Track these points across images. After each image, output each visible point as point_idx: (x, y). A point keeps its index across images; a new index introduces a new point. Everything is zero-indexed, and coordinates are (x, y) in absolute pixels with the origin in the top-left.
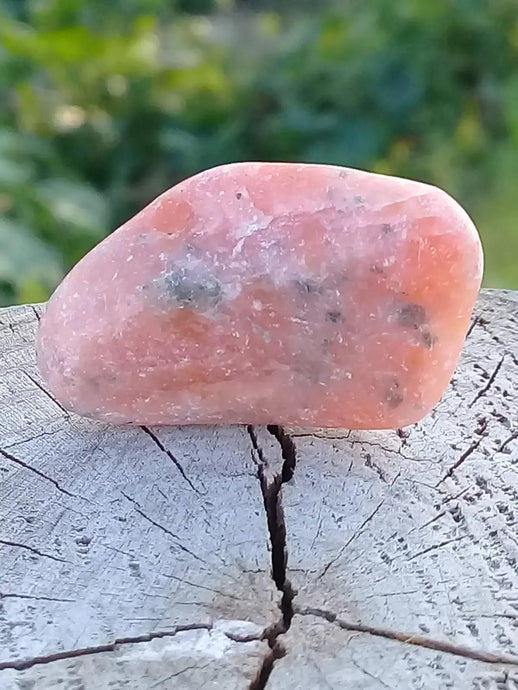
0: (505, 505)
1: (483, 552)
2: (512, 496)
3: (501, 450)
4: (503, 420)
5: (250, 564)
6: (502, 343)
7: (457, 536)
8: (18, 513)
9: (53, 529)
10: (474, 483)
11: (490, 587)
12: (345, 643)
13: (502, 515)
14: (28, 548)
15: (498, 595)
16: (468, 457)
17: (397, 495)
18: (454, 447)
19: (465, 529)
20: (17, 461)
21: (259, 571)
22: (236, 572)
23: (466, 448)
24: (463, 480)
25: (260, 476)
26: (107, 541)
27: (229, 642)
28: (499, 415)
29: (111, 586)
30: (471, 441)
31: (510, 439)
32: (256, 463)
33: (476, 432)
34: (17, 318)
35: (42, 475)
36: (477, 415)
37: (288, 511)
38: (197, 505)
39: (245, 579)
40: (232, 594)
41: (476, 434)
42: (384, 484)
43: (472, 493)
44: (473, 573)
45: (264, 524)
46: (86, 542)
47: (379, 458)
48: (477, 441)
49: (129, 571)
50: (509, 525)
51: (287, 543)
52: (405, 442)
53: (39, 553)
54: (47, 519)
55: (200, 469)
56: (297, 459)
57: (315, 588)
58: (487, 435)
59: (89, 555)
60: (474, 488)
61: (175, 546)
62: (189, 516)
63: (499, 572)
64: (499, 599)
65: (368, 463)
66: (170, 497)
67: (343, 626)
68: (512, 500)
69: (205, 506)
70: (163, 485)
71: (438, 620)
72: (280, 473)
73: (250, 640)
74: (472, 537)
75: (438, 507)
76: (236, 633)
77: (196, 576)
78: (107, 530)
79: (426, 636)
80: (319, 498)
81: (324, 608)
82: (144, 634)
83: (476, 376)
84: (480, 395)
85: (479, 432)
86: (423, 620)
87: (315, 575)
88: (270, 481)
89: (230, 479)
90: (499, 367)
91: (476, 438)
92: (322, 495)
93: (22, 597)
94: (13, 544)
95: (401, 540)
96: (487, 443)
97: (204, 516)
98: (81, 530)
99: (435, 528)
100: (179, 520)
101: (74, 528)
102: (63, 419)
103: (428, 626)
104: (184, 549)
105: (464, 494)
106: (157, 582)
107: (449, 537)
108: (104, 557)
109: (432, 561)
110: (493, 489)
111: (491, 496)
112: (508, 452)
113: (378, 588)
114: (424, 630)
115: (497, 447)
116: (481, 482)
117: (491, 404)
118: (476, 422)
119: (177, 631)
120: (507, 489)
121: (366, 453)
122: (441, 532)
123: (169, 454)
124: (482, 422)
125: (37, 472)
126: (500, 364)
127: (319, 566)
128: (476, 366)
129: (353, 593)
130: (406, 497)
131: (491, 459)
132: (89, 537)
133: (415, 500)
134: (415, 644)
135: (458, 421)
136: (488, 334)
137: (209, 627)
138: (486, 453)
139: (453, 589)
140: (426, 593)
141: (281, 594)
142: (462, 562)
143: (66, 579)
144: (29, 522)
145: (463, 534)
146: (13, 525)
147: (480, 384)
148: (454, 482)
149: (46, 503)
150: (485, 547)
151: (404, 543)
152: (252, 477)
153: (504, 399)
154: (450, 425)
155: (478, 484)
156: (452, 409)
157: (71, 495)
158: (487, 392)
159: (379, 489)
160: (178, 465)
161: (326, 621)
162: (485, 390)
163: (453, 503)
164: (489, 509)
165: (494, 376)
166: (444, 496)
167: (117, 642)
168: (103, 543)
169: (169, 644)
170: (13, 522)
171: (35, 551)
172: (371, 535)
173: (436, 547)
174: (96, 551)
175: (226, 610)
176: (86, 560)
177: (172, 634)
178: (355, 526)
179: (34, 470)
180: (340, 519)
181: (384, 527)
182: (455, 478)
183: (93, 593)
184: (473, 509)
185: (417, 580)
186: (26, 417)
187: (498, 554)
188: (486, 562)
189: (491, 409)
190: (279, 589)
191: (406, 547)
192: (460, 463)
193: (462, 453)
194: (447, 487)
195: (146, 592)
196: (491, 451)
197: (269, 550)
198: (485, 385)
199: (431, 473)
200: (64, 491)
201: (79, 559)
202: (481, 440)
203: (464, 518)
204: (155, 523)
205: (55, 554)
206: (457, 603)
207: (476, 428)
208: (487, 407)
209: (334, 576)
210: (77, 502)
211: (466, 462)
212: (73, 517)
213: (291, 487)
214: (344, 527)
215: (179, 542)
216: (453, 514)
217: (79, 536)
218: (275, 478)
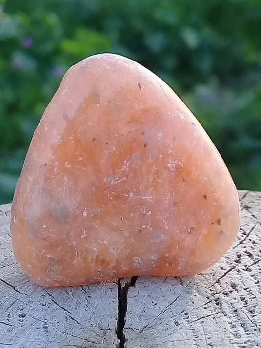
0: (244, 297)
1: (229, 320)
2: (249, 293)
3: (247, 270)
4: (250, 255)
5: (105, 326)
6: (256, 218)
7: (216, 312)
9: (8, 309)
10: (229, 286)
11: (229, 337)
13: (241, 301)
15: (232, 341)
16: (229, 273)
17: (188, 292)
18: (222, 269)
19: (221, 309)
21: (109, 329)
22: (97, 330)
23: (228, 269)
24: (224, 285)
25: (119, 283)
26: (34, 315)
28: (249, 253)
29: (32, 337)
30: (232, 265)
31: (252, 265)
33: (235, 261)
34: (10, 209)
35: (7, 283)
36: (236, 253)
37: (130, 300)
38: (84, 297)
39: (102, 333)
40: (93, 341)
41: (234, 262)
42: (182, 286)
43: (227, 291)
44: (221, 330)
45: (116, 307)
46: (23, 316)
48: (235, 265)
49: (43, 330)
50: (244, 307)
51: (126, 315)
54: (6, 305)
57: (137, 338)
58: (240, 262)
59: (23, 322)
60: (229, 289)
61: (68, 317)
62: (78, 303)
63: (235, 329)
64: (233, 343)
66: (70, 294)
68: (248, 294)
69: (87, 298)
72: (129, 281)
74: (224, 312)
75: (208, 298)
77: (76, 332)
78: (35, 310)
80: (146, 294)
83: (240, 234)
84: (240, 243)
85: (236, 261)
87: (138, 331)
88: (123, 286)
90: (252, 230)
91: (234, 264)
92: (149, 292)
95: (186, 314)
96: (240, 267)
97: (86, 302)
98: (22, 310)
99: (205, 308)
100: (73, 305)
104: (73, 319)
105: (223, 291)
106: (56, 335)
107: (212, 313)
108: (32, 323)
109: (201, 324)
110: (239, 289)
111: (238, 293)
112: (250, 271)
113: (169, 338)
115: (244, 268)
116: (233, 286)
117: (245, 247)
118: (235, 256)
120: (246, 289)
122: (208, 310)
124: (239, 256)
125: (6, 282)
126: (253, 228)
127: (141, 327)
128: (241, 229)
129: (156, 340)
130: (192, 293)
131: (241, 274)
132: (25, 313)
133: (197, 294)
135: (226, 256)
136: (250, 214)
138: (239, 271)
139: (209, 338)
140: (194, 340)
141: (119, 341)
142: (216, 325)
143: (10, 334)
145: (219, 311)
147: (241, 237)
148: (219, 286)
149: (7, 297)
150: (230, 317)
151: (187, 316)
152: (115, 283)
153: (252, 245)
155: (232, 286)
157: (20, 293)
158: (244, 242)
159: (179, 289)
162: (242, 241)
163: (217, 296)
164: (235, 299)
165: (249, 234)
166: (213, 292)
168: (32, 316)
172: (171, 312)
173: (204, 317)
174: (28, 320)
176: (22, 325)
178: (163, 307)
179: (4, 281)
180: (156, 304)
181: (178, 307)
182: (220, 284)
183: (22, 340)
184: (227, 298)
185: (191, 334)
186: (5, 256)
187: (236, 321)
188: (229, 325)
189: (244, 250)
190: (118, 338)
191: (188, 318)
192: (223, 276)
193: (226, 272)
194: (215, 288)
195: (49, 340)
196: (241, 270)
197: (116, 319)
198: (243, 238)
199: (208, 281)
200: (17, 291)
201: (19, 324)
202: (237, 265)
203: (221, 303)
204: (60, 307)
205: (6, 322)
206: (210, 345)
207: (235, 259)
208: (243, 249)
209: (148, 332)
210: (23, 296)
211: (226, 276)
212: (19, 304)
213: (133, 288)
214: (157, 308)
215: (71, 315)
216: (216, 301)
217: (21, 313)
218: (126, 285)
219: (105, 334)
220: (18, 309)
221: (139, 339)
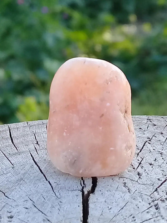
1: (166, 222)
7: (156, 216)
10: (165, 194)
16: (164, 183)
17: (134, 199)
18: (159, 179)
19: (159, 213)
23: (163, 180)
24: (161, 193)
25: (82, 191)
26: (19, 217)
30: (166, 177)
32: (81, 186)
37: (91, 205)
38: (56, 202)
42: (130, 194)
43: (164, 198)
45: (81, 210)
46: (11, 217)
47: (129, 184)
51: (89, 218)
52: (140, 177)
55: (60, 188)
56: (97, 184)
59: (12, 222)
60: (165, 196)
61: (45, 219)
62: (53, 207)
65: (125, 186)
66: (47, 200)
69: (59, 203)
72: (90, 189)
74: (162, 216)
75: (150, 204)
78: (20, 213)
80: (104, 200)
88: (86, 193)
89: (71, 192)
95: (133, 217)
97: (58, 207)
98: (11, 212)
99: (148, 212)
100: (48, 209)
101: (8, 212)
102: (12, 168)
104: (48, 220)
105: (161, 198)
107: (153, 216)
121: (124, 182)
122: (150, 214)
123: (49, 182)
130: (137, 199)
132: (13, 215)
133: (141, 201)
135: (161, 169)
145: (158, 215)
148: (157, 194)
150: (166, 220)
151: (135, 219)
152: (79, 191)
154: (158, 170)
156: (160, 164)
157: (9, 198)
159: (127, 196)
160: (52, 186)
163: (156, 202)
166: (153, 199)
168: (18, 217)
172: (122, 215)
173: (147, 220)
174: (14, 221)
178: (116, 212)
180: (111, 209)
181: (127, 212)
182: (158, 192)
184: (164, 204)
191: (135, 220)
192: (160, 186)
193: (162, 182)
194: (154, 196)
197: (81, 221)
199: (149, 190)
200: (7, 197)
203: (159, 208)
204: (39, 210)
210: (11, 201)
211: (162, 185)
212: (9, 207)
213: (93, 195)
214: (112, 212)
215: (47, 218)
216: (155, 206)
217: (9, 215)
218: (88, 192)
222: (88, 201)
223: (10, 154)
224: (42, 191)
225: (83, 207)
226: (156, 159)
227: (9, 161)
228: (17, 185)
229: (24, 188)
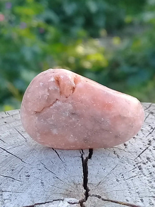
1: (147, 178)
5: (76, 182)
7: (140, 174)
8: (9, 168)
9: (19, 172)
10: (146, 159)
11: (148, 188)
12: (103, 204)
13: (154, 168)
14: (11, 178)
15: (150, 191)
16: (145, 151)
17: (122, 162)
18: (141, 149)
19: (142, 172)
20: (10, 153)
21: (79, 184)
22: (72, 184)
23: (144, 149)
24: (143, 158)
25: (82, 157)
26: (35, 176)
27: (68, 204)
29: (35, 188)
30: (146, 147)
32: (81, 153)
34: (14, 113)
35: (17, 157)
36: (148, 139)
37: (89, 167)
38: (62, 165)
39: (75, 186)
40: (70, 191)
42: (119, 159)
43: (145, 161)
44: (143, 184)
45: (82, 171)
46: (29, 176)
47: (118, 152)
49: (41, 184)
51: (88, 176)
52: (126, 147)
53: (14, 179)
54: (17, 170)
55: (64, 155)
56: (93, 152)
57: (96, 189)
58: (151, 145)
59: (29, 180)
60: (146, 160)
62: (60, 168)
63: (151, 184)
64: (151, 192)
65: (114, 153)
66: (55, 163)
67: (103, 200)
69: (65, 166)
70: (53, 160)
71: (132, 198)
72: (88, 156)
73: (75, 204)
74: (144, 174)
75: (134, 166)
76: (71, 202)
77: (60, 185)
78: (35, 173)
79: (128, 203)
80: (99, 164)
81: (97, 195)
82: (44, 202)
83: (149, 128)
84: (150, 133)
85: (149, 144)
86: (127, 198)
87: (96, 185)
88: (85, 158)
89: (73, 158)
92: (100, 162)
93: (8, 192)
94: (7, 177)
95: (122, 175)
96: (151, 147)
97: (64, 168)
98: (28, 173)
99: (133, 172)
100: (57, 170)
102: (25, 142)
103: (128, 200)
104: (57, 178)
105: (143, 162)
106: (49, 187)
107: (137, 174)
108: (34, 180)
109: (131, 181)
110: (151, 160)
111: (151, 163)
113: (114, 189)
114: (127, 201)
115: (154, 148)
116: (148, 159)
117: (153, 136)
118: (148, 141)
119: (53, 201)
121: (114, 150)
122: (135, 173)
123: (55, 151)
124: (150, 141)
127: (97, 182)
128: (149, 126)
129: (107, 190)
130: (125, 163)
131: (152, 152)
132: (30, 175)
133: (128, 164)
134: (124, 205)
135: (142, 141)
136: (154, 116)
137: (63, 200)
138: (150, 150)
139: (137, 189)
140: (129, 190)
141: (85, 190)
142: (140, 181)
143: (22, 187)
144: (12, 170)
145: (141, 173)
146: (8, 171)
147: (150, 130)
149: (18, 165)
151: (123, 176)
152: (80, 157)
154: (140, 142)
155: (147, 159)
156: (141, 138)
157: (25, 163)
158: (152, 133)
159: (117, 161)
160: (58, 154)
161: (98, 198)
163: (139, 164)
164: (150, 166)
165: (154, 128)
166: (136, 162)
167: (35, 204)
169: (50, 205)
170: (8, 170)
171: (13, 179)
172: (114, 174)
173: (133, 177)
174: (31, 179)
175: (68, 195)
177: (52, 202)
178: (109, 171)
179: (15, 156)
180: (105, 169)
181: (118, 171)
182: (140, 157)
183: (29, 190)
184: (145, 166)
185: (126, 187)
186: (14, 141)
187: (151, 179)
188: (148, 181)
189: (153, 138)
190: (85, 189)
191: (124, 177)
192: (142, 153)
193: (143, 150)
194: (138, 160)
195: (45, 190)
196: (152, 150)
197: (82, 178)
198: (152, 131)
199: (133, 156)
200: (23, 162)
201: (26, 181)
202: (149, 146)
203: (142, 169)
204: (49, 171)
205: (19, 180)
206: (138, 193)
207: (148, 143)
208: (151, 137)
209: (101, 185)
210: (27, 165)
211: (144, 153)
212: (25, 169)
213: (91, 160)
214: (106, 171)
215: (56, 176)
216: (139, 167)
217: (27, 174)
218: (86, 158)
219: (77, 187)
220: (25, 172)
221: (96, 190)
222: (86, 164)
223: (22, 131)
224: (51, 157)
225: (83, 168)
226: (138, 134)
227: (23, 136)
228: (31, 154)
229: (36, 155)
